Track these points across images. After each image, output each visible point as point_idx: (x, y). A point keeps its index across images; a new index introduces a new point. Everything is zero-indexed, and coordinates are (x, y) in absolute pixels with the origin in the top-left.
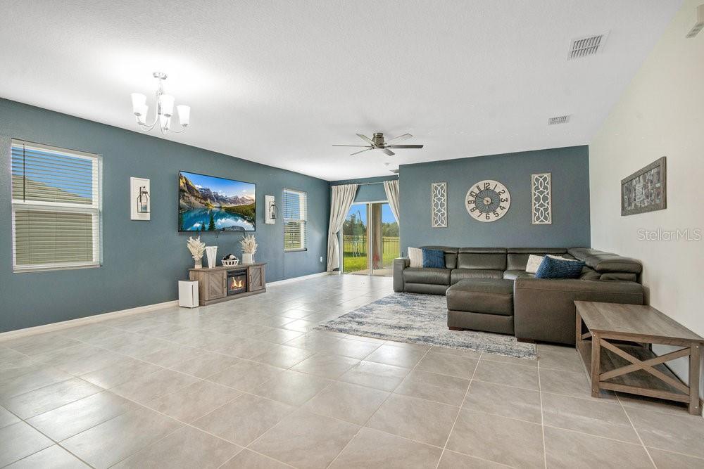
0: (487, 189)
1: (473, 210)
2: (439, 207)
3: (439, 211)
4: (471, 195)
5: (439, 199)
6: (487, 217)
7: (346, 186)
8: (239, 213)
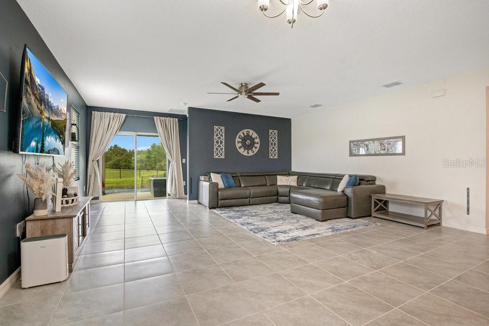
0: (248, 135)
1: (240, 148)
2: (219, 144)
3: (219, 146)
4: (239, 138)
5: (219, 138)
6: (248, 153)
7: (112, 114)
8: (58, 129)
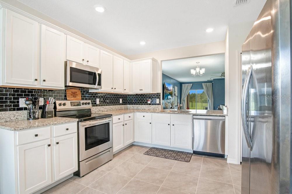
7: (188, 84)
8: (171, 94)
